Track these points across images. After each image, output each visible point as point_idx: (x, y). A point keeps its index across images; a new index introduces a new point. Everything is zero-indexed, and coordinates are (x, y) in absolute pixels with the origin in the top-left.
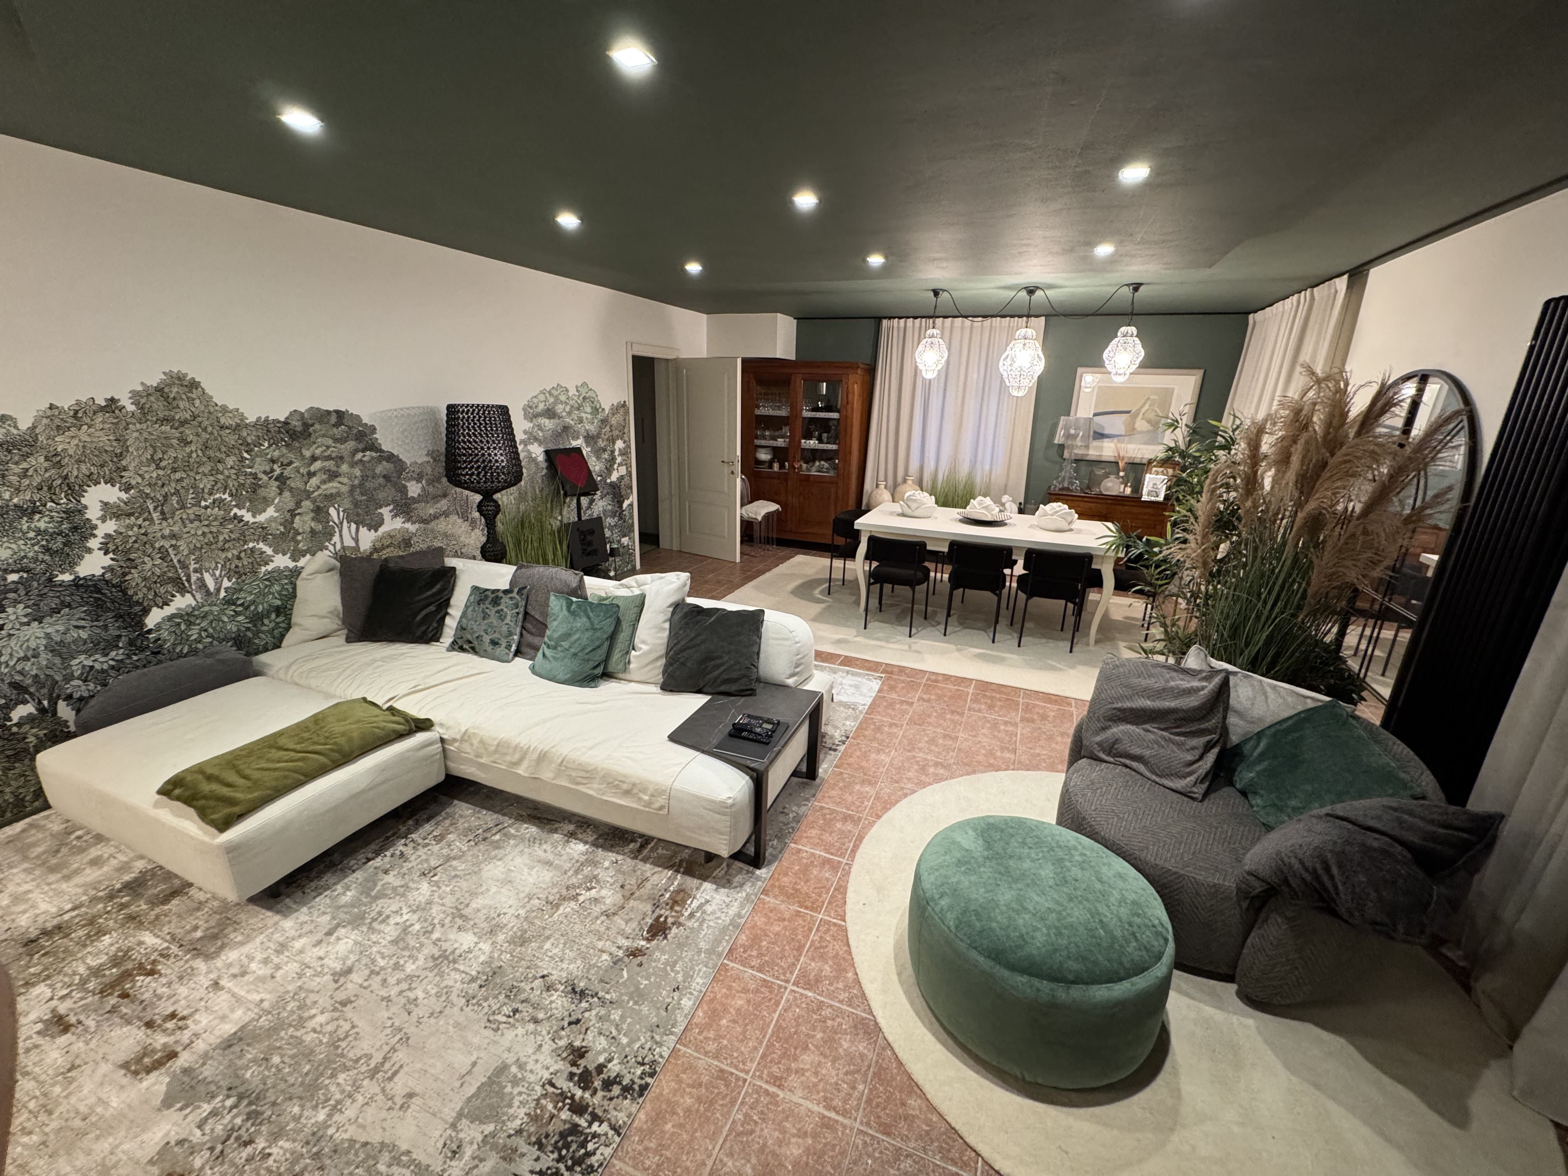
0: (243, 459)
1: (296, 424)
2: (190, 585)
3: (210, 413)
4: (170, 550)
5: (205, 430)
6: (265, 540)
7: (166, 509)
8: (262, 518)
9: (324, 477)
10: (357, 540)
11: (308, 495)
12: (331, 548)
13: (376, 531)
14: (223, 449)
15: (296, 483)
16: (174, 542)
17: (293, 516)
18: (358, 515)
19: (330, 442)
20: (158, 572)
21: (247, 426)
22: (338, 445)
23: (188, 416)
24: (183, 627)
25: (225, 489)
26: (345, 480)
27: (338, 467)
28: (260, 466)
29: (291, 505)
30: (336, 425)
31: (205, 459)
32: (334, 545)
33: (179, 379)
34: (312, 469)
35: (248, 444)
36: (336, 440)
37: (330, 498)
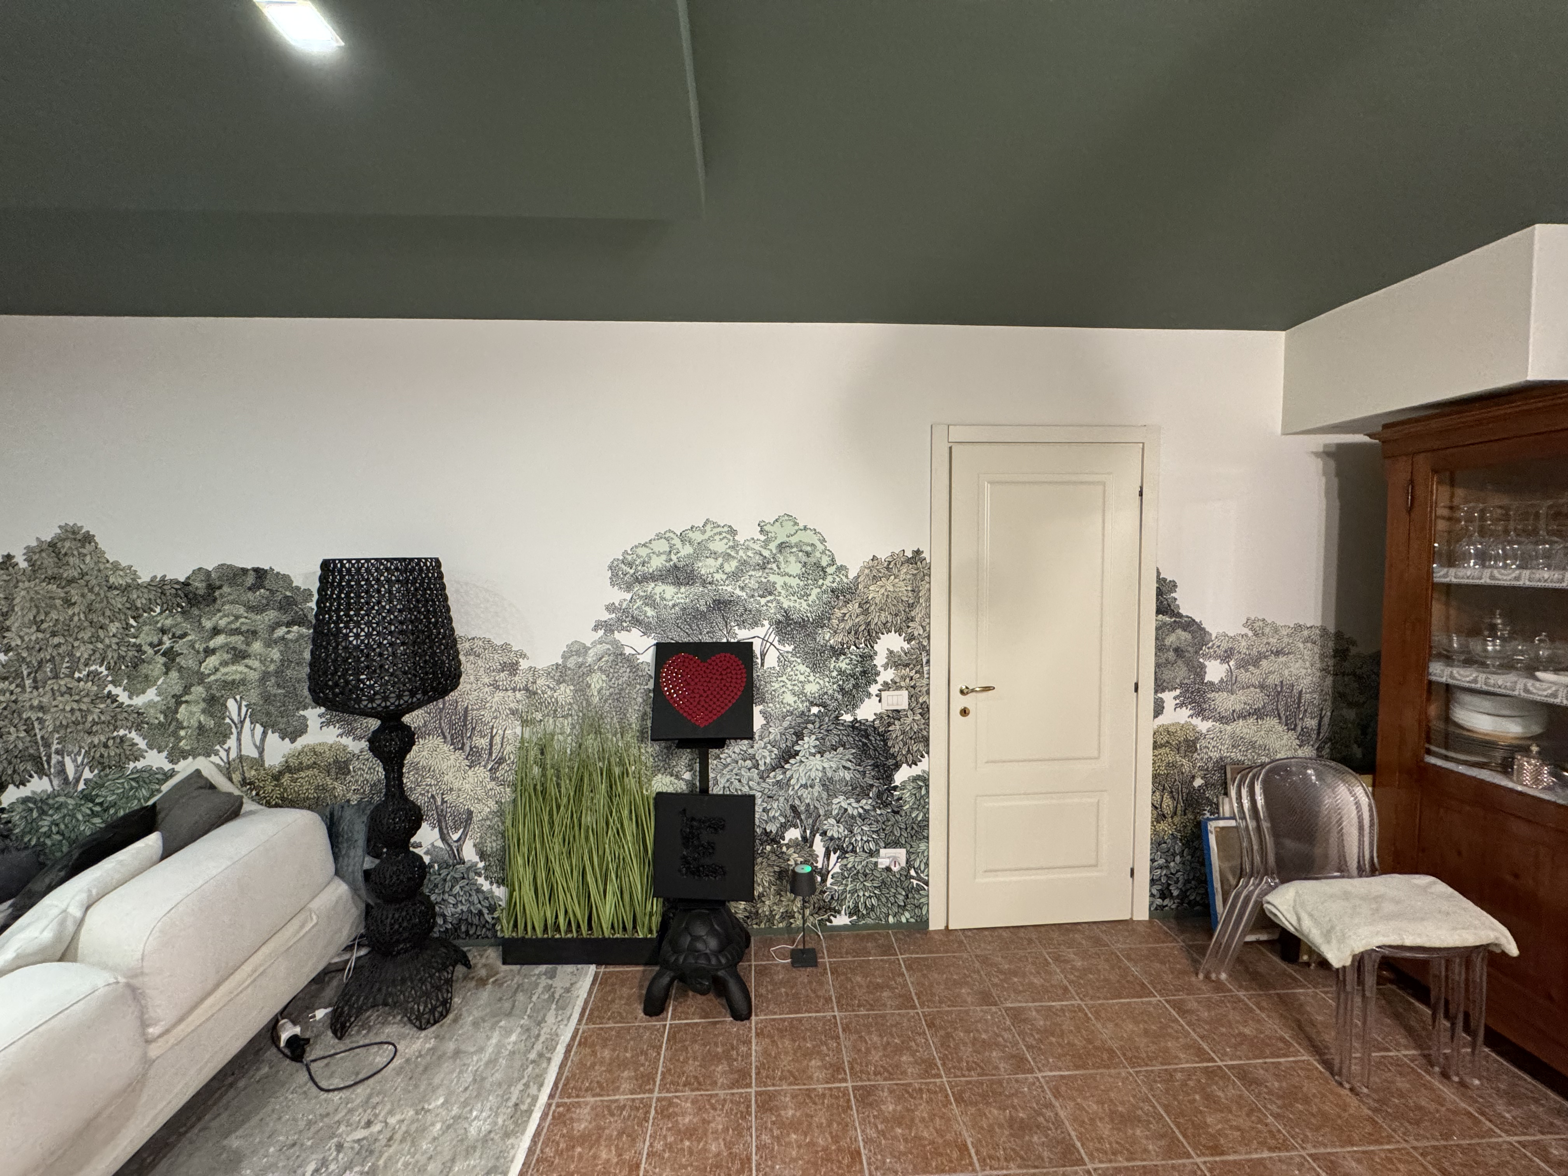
0: (128, 626)
1: (199, 586)
2: (50, 767)
3: (99, 571)
4: (36, 724)
5: (91, 590)
6: (139, 729)
7: (39, 676)
8: (139, 701)
9: (227, 657)
10: (261, 750)
11: (201, 678)
12: (223, 754)
13: (293, 741)
14: (108, 613)
15: (188, 661)
16: (40, 715)
17: (179, 703)
18: (268, 714)
19: (242, 610)
20: (21, 746)
21: (138, 587)
22: (252, 615)
23: (76, 574)
24: (35, 814)
25: (103, 661)
26: (256, 664)
27: (248, 644)
28: (147, 637)
29: (178, 689)
30: (252, 588)
31: (86, 624)
32: (228, 751)
33: (74, 533)
34: (212, 644)
35: (137, 609)
36: (251, 608)
37: (232, 686)
